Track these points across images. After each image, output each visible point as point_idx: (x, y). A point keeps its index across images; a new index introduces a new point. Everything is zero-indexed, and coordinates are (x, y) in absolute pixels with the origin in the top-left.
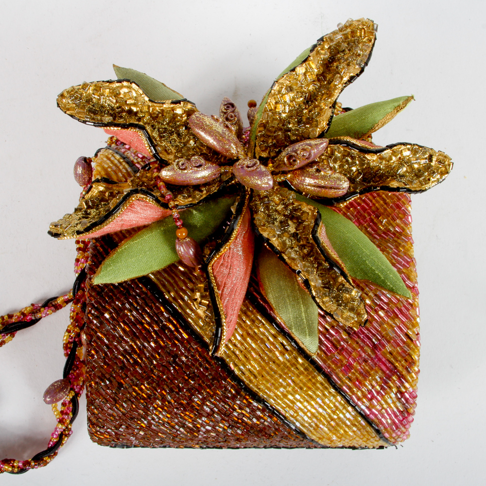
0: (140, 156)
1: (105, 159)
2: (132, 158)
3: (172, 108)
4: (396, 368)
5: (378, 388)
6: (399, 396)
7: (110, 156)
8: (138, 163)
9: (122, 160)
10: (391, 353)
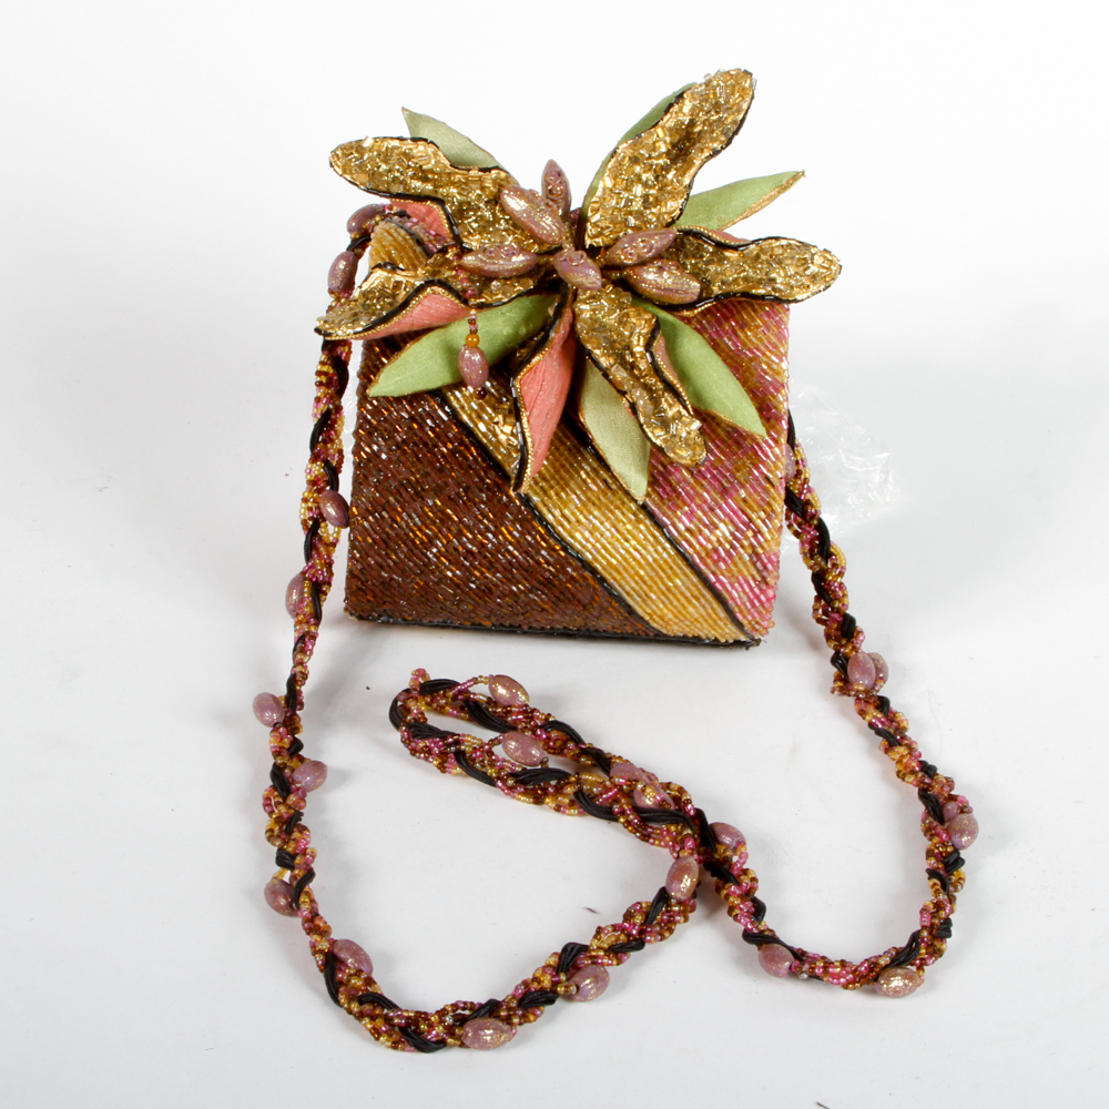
0: (433, 233)
1: (386, 234)
2: (422, 236)
3: (480, 177)
4: (751, 520)
5: (728, 546)
6: (755, 559)
7: (393, 231)
8: (430, 241)
9: (408, 237)
10: (744, 500)
